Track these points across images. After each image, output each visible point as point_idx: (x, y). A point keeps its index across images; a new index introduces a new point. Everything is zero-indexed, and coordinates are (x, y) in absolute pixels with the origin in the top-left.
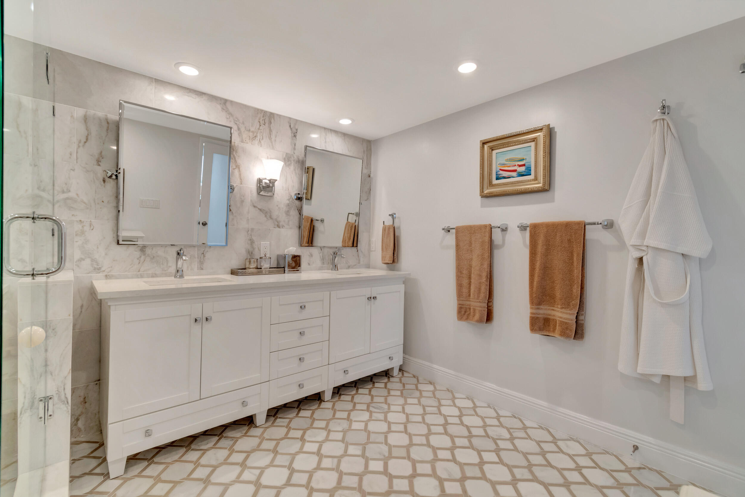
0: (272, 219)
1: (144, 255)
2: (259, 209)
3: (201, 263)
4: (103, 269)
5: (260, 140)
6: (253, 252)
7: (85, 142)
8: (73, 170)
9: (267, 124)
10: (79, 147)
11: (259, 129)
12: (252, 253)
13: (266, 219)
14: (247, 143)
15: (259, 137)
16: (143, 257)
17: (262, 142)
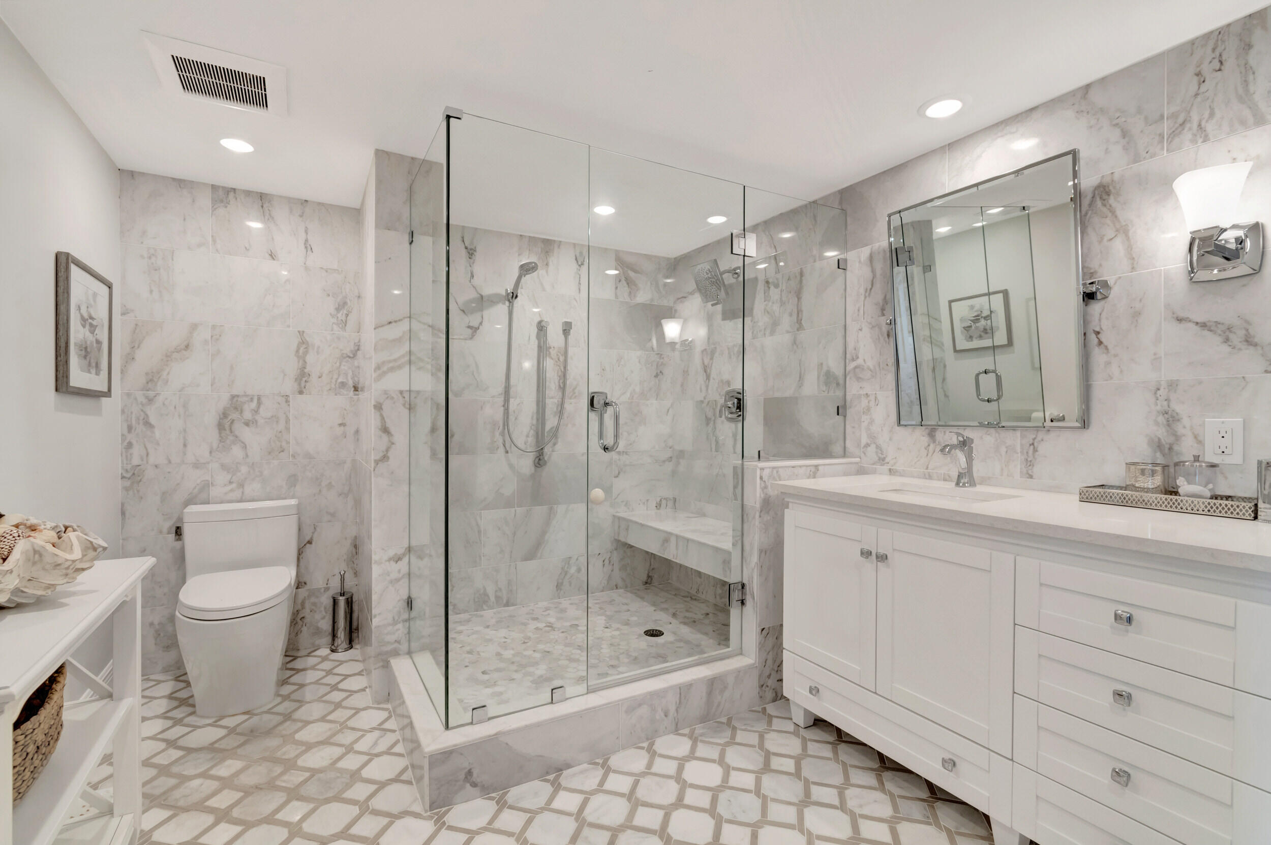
0: (1256, 345)
1: (934, 442)
2: (1197, 323)
3: (1029, 463)
4: (887, 460)
5: (1200, 125)
6: (1176, 448)
7: (871, 289)
8: (861, 330)
9: (1230, 63)
10: (865, 297)
11: (1197, 95)
12: (1170, 449)
13: (1229, 349)
14: (1153, 156)
15: (1195, 118)
16: (932, 446)
17: (1210, 127)
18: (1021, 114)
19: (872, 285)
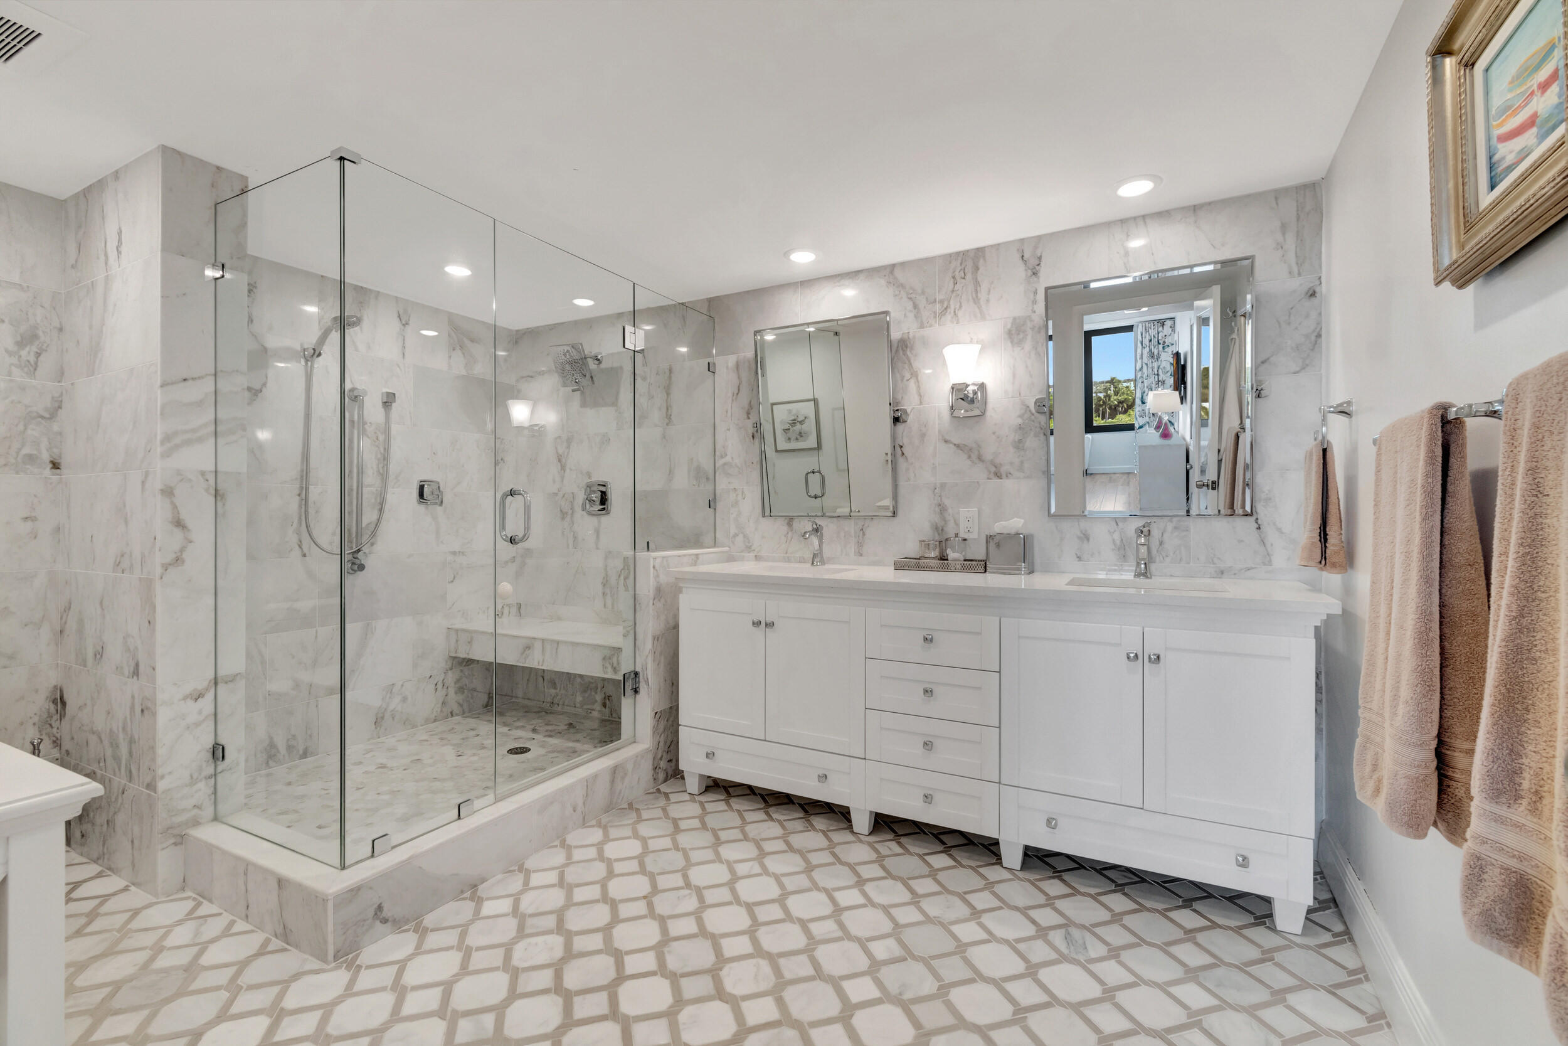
0: (983, 461)
1: (792, 530)
2: (955, 445)
3: (860, 545)
4: (753, 548)
5: (955, 312)
6: (945, 529)
7: (737, 394)
8: (729, 430)
9: (969, 276)
10: (733, 400)
11: (953, 291)
12: (942, 530)
13: (970, 463)
14: (931, 326)
15: (952, 307)
16: (790, 534)
17: (960, 314)
18: (852, 272)
19: (739, 390)
